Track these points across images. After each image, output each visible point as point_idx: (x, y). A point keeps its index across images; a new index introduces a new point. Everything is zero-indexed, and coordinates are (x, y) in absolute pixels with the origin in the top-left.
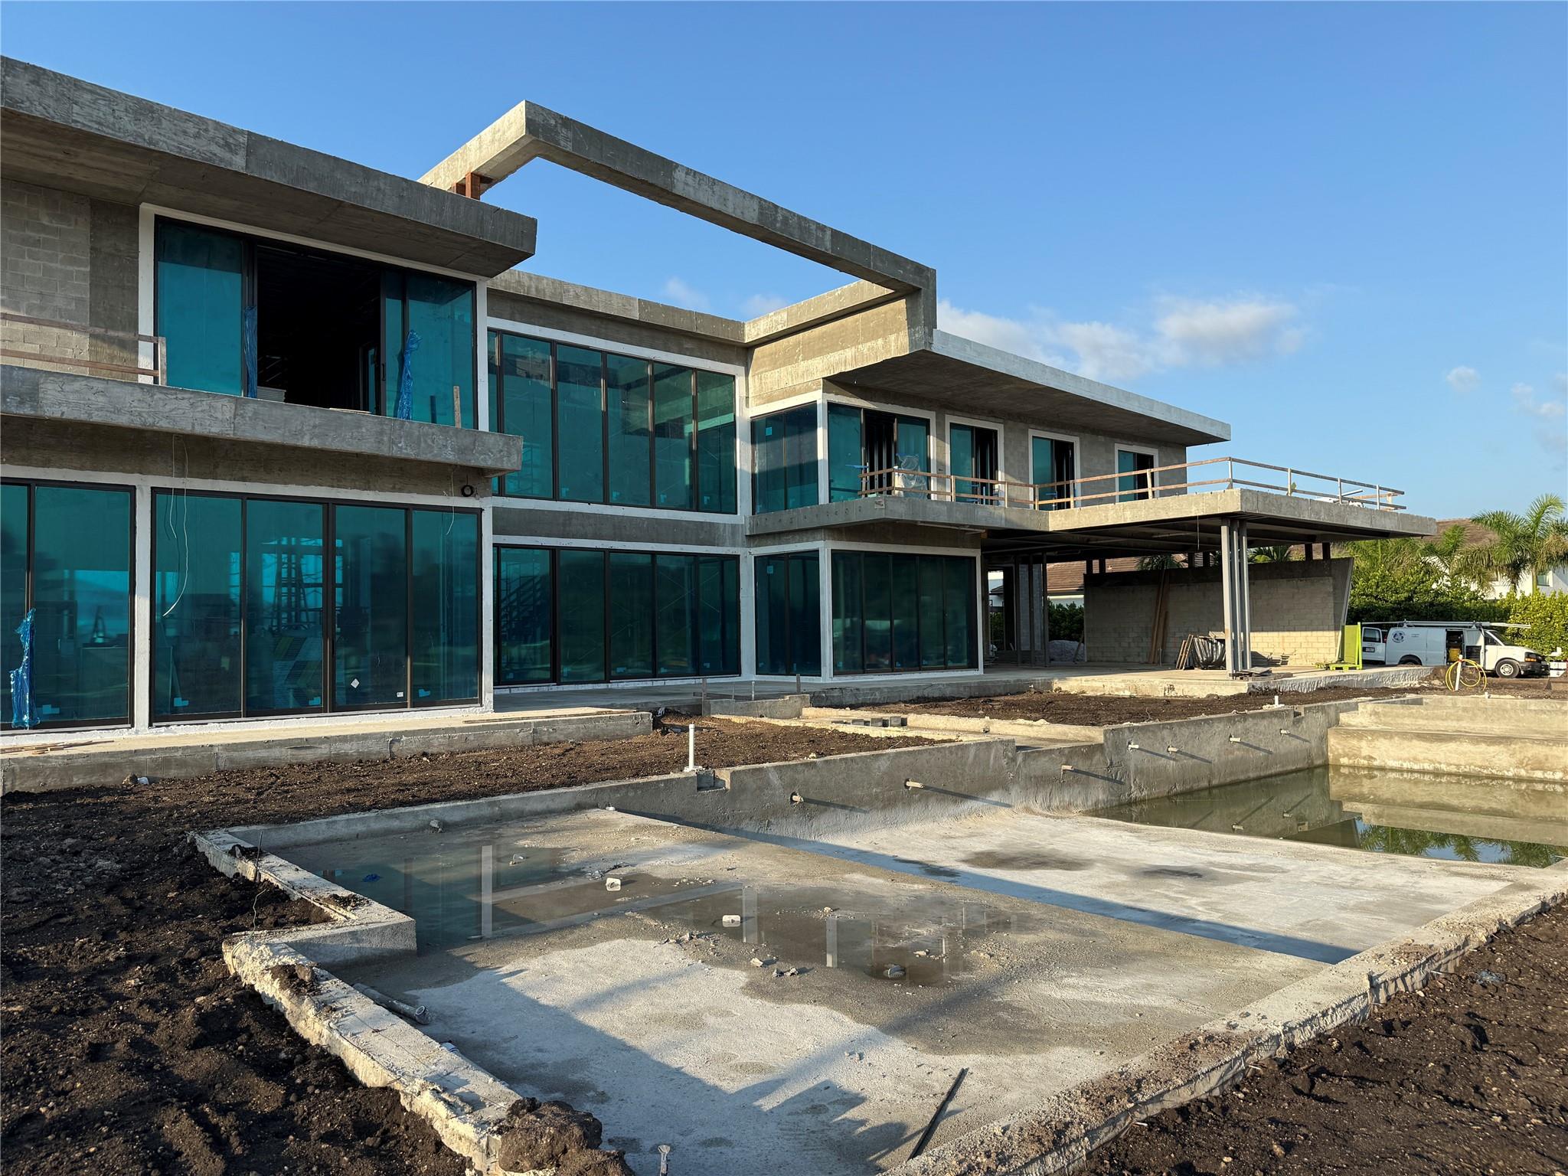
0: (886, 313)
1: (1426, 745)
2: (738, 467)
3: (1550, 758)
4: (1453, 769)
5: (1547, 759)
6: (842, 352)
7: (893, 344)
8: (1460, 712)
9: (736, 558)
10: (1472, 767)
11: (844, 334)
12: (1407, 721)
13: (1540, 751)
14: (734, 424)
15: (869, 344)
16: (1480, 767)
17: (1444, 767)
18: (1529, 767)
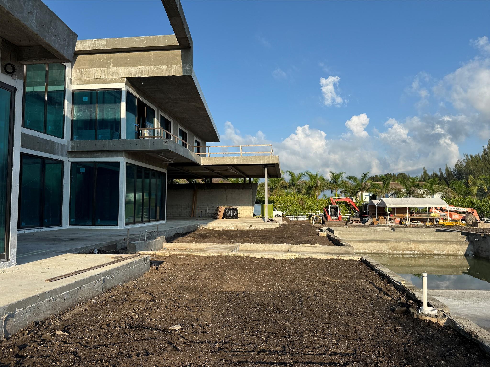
0: (169, 54)
1: (361, 244)
2: (66, 115)
3: (399, 247)
4: (370, 252)
5: (398, 247)
6: (140, 67)
7: (173, 69)
8: (367, 233)
9: (62, 162)
10: (376, 251)
11: (142, 59)
12: (350, 236)
13: (395, 244)
14: (64, 91)
15: (157, 67)
16: (378, 250)
17: (367, 251)
18: (392, 250)
